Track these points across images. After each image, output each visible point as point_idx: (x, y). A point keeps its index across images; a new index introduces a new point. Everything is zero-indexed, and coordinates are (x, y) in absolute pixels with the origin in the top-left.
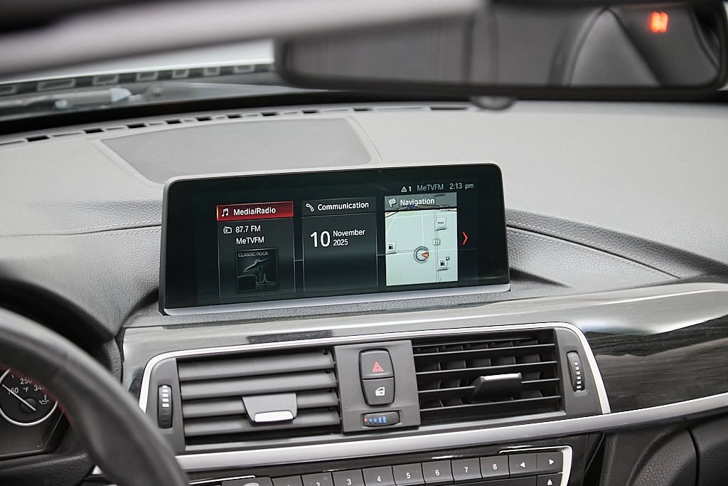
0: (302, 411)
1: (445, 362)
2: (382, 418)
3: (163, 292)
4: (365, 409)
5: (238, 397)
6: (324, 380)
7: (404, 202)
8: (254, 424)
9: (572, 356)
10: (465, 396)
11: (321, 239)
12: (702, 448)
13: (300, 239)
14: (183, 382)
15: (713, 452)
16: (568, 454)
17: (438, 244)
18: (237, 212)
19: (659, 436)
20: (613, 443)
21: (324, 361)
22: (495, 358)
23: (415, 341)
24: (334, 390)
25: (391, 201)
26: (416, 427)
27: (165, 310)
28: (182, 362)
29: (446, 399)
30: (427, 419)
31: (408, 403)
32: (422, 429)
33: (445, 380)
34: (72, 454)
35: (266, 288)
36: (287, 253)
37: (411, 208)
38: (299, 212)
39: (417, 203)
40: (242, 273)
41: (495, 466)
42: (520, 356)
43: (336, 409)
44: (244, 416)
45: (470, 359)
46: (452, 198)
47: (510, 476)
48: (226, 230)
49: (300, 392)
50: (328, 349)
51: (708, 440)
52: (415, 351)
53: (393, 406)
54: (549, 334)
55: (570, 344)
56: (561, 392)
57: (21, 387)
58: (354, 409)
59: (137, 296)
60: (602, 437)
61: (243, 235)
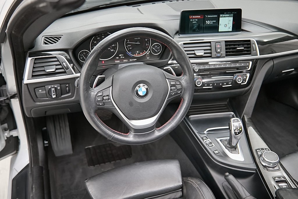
0: (205, 53)
1: (230, 45)
2: (219, 55)
3: (179, 31)
4: (216, 53)
5: (194, 50)
6: (209, 48)
7: (223, 16)
8: (196, 55)
9: (253, 45)
10: (233, 52)
11: (208, 22)
12: (274, 63)
13: (204, 22)
14: (184, 47)
15: (276, 64)
16: (251, 63)
17: (229, 24)
18: (193, 17)
19: (267, 60)
20: (259, 61)
21: (209, 44)
22: (239, 45)
23: (225, 41)
24: (211, 50)
25: (221, 15)
26: (224, 57)
27: (180, 35)
28: (184, 44)
29: (229, 52)
30: (227, 55)
31: (223, 52)
32: (225, 57)
33: (230, 49)
34: (164, 60)
35: (197, 31)
36: (202, 25)
37: (225, 17)
38: (204, 17)
39: (226, 16)
40: (193, 28)
41: (238, 64)
42: (243, 45)
43: (211, 53)
44: (195, 54)
45: (234, 45)
46: (232, 15)
47: (240, 66)
48: (191, 20)
49: (204, 50)
50: (210, 42)
51: (276, 61)
52: (225, 43)
53: (221, 53)
54: (249, 41)
55: (253, 43)
56: (251, 51)
57: (155, 48)
58: (214, 53)
59: (175, 32)
60: (257, 60)
61: (194, 21)
